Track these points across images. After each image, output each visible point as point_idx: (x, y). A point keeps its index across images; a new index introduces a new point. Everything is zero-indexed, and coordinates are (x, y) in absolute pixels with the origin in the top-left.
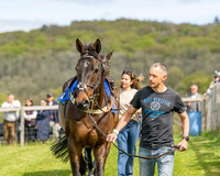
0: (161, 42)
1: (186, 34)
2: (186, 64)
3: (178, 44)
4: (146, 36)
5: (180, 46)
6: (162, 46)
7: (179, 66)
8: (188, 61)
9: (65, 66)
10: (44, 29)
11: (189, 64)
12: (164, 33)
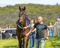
0: (41, 10)
1: (48, 8)
2: (48, 17)
3: (46, 11)
4: (36, 9)
5: (47, 11)
6: (41, 11)
7: (46, 17)
8: (49, 16)
9: (13, 17)
10: (7, 6)
11: (49, 17)
12: (42, 7)
